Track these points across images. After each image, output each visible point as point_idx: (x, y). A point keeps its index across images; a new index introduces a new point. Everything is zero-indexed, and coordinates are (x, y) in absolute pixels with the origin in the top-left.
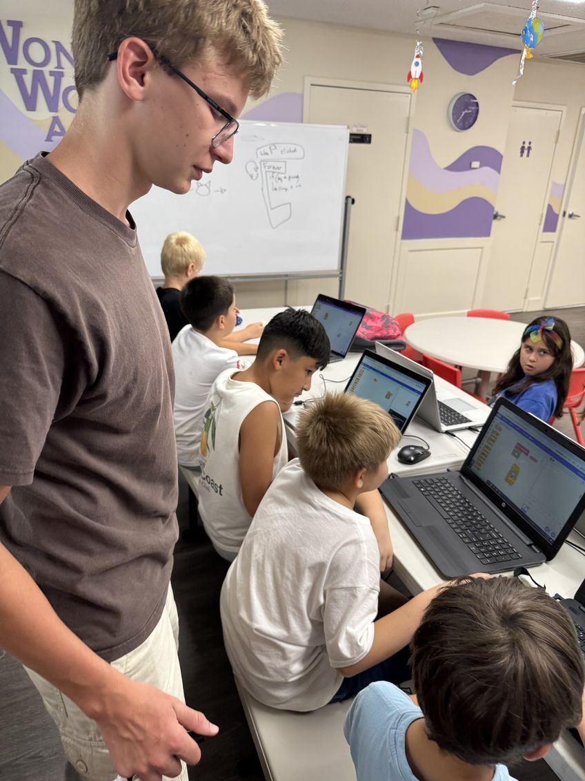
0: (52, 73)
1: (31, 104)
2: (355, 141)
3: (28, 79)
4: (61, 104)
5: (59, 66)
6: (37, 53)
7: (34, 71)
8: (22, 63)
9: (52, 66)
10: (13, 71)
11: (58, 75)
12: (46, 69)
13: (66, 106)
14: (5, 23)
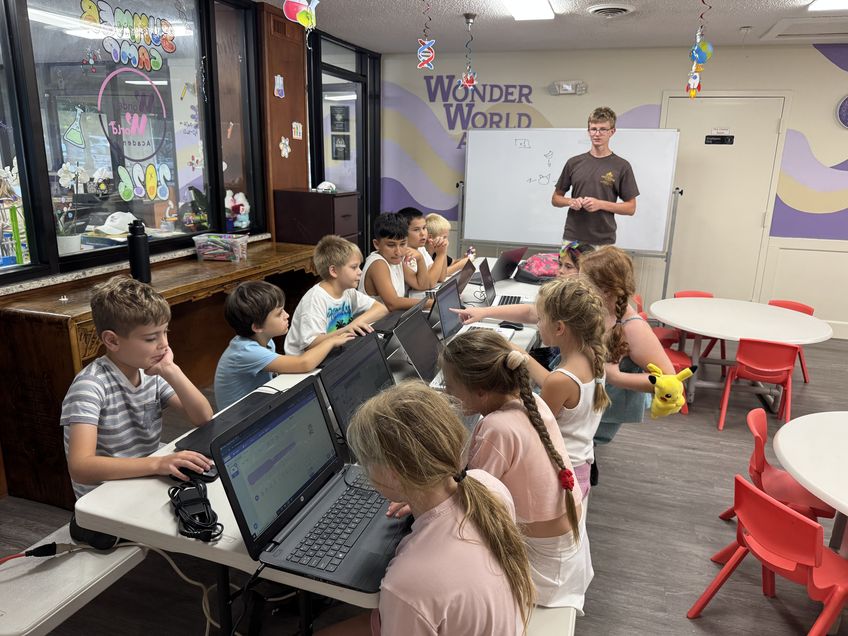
0: (467, 105)
1: (452, 126)
2: (714, 142)
3: (453, 110)
4: (470, 125)
5: (473, 100)
6: (460, 93)
7: (458, 105)
9: (468, 101)
10: (445, 105)
11: (471, 106)
12: (464, 103)
13: (474, 126)
14: (445, 78)
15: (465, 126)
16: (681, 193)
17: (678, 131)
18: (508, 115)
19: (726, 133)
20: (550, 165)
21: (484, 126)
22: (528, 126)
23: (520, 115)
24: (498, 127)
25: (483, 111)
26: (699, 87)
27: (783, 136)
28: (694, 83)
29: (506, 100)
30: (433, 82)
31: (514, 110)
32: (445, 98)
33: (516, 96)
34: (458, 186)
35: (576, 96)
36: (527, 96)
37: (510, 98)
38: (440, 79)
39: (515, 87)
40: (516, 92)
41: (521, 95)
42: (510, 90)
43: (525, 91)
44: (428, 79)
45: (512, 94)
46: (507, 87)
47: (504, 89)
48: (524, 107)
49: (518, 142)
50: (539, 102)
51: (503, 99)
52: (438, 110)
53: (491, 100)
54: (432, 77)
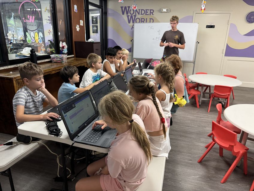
0: (134, 16)
1: (129, 22)
2: (209, 27)
3: (130, 17)
5: (136, 14)
6: (132, 12)
7: (131, 16)
8: (129, 14)
9: (134, 14)
10: (127, 16)
11: (135, 16)
12: (133, 15)
13: (136, 22)
14: (127, 7)
15: (133, 22)
16: (199, 43)
17: (198, 23)
18: (147, 19)
19: (212, 25)
20: (159, 34)
21: (139, 22)
22: (153, 22)
23: (150, 19)
24: (143, 22)
25: (139, 18)
26: (205, 9)
27: (229, 26)
28: (203, 8)
29: (146, 14)
30: (123, 8)
31: (148, 17)
32: (127, 13)
33: (149, 13)
34: (131, 41)
35: (167, 13)
36: (152, 13)
37: (147, 13)
38: (125, 7)
39: (149, 10)
40: (149, 11)
41: (150, 13)
42: (147, 11)
43: (152, 11)
44: (122, 7)
45: (148, 12)
46: (146, 10)
47: (145, 11)
48: (151, 16)
49: (150, 27)
50: (156, 15)
51: (145, 14)
52: (125, 17)
53: (141, 14)
54: (123, 7)
